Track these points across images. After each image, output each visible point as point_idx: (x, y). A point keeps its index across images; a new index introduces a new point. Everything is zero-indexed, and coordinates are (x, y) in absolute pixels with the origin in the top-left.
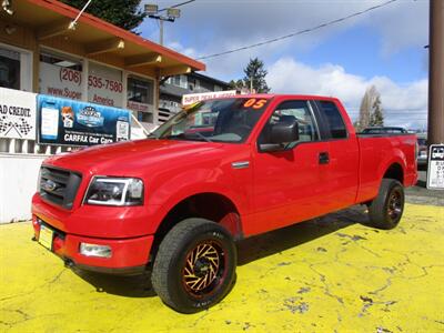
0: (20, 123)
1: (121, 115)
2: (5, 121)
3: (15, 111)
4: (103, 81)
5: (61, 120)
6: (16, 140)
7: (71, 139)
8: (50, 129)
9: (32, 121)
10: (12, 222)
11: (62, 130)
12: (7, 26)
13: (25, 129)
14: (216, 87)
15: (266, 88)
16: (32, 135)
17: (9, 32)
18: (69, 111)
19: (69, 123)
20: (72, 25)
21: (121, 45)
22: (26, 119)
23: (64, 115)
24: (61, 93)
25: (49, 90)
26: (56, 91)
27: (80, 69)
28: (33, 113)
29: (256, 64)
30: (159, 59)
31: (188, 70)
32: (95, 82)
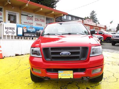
0: (12, 31)
1: (41, 28)
2: (8, 31)
3: (11, 28)
4: (39, 19)
6: (11, 36)
7: (26, 35)
8: (20, 33)
9: (15, 31)
10: (10, 56)
11: (23, 33)
12: (12, 7)
13: (13, 33)
14: (79, 19)
15: (96, 19)
16: (15, 34)
18: (25, 28)
19: (25, 31)
20: (27, 5)
21: (41, 9)
22: (14, 30)
23: (24, 29)
24: (27, 23)
25: (24, 23)
26: (26, 23)
27: (33, 17)
28: (16, 29)
29: (93, 12)
30: (53, 12)
31: (62, 15)
32: (37, 20)
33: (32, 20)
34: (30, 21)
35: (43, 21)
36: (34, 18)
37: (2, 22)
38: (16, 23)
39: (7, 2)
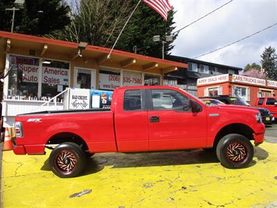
0: (83, 103)
2: (76, 102)
3: (81, 98)
4: (131, 79)
5: (101, 100)
8: (96, 105)
9: (88, 101)
11: (101, 105)
12: (85, 60)
13: (85, 105)
16: (88, 107)
17: (86, 62)
18: (105, 96)
19: (105, 101)
20: (108, 56)
21: (134, 61)
22: (85, 101)
23: (102, 98)
24: (109, 86)
25: (104, 86)
26: (107, 86)
27: (119, 74)
28: (88, 98)
29: (270, 51)
30: (157, 65)
31: (176, 69)
32: (127, 80)
33: (119, 80)
34: (115, 83)
35: (139, 81)
36: (121, 77)
37: (68, 87)
38: (90, 88)
39: (76, 54)
